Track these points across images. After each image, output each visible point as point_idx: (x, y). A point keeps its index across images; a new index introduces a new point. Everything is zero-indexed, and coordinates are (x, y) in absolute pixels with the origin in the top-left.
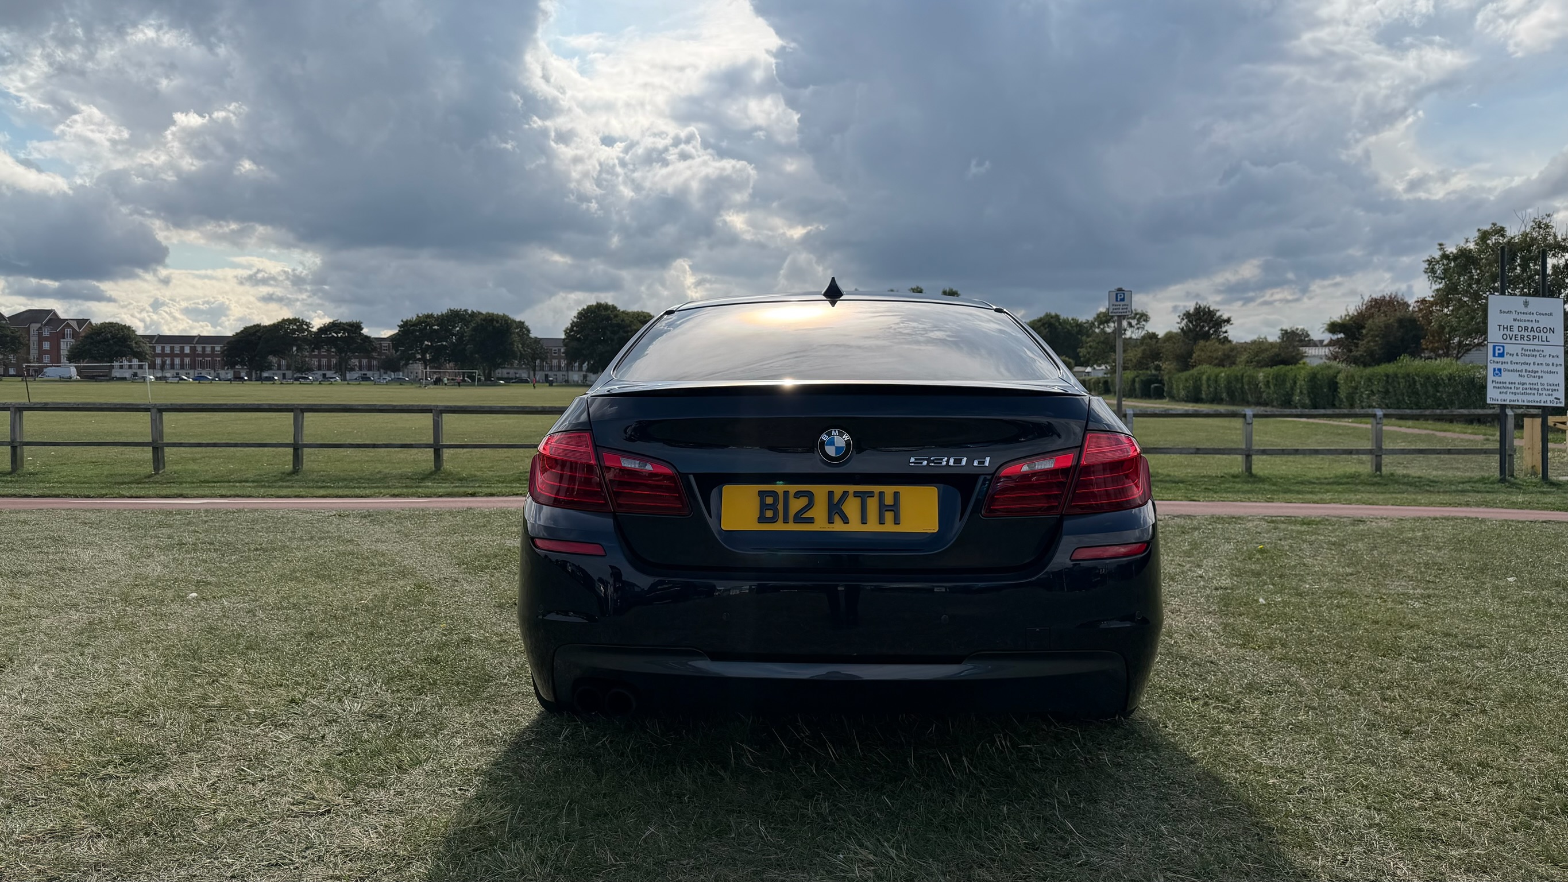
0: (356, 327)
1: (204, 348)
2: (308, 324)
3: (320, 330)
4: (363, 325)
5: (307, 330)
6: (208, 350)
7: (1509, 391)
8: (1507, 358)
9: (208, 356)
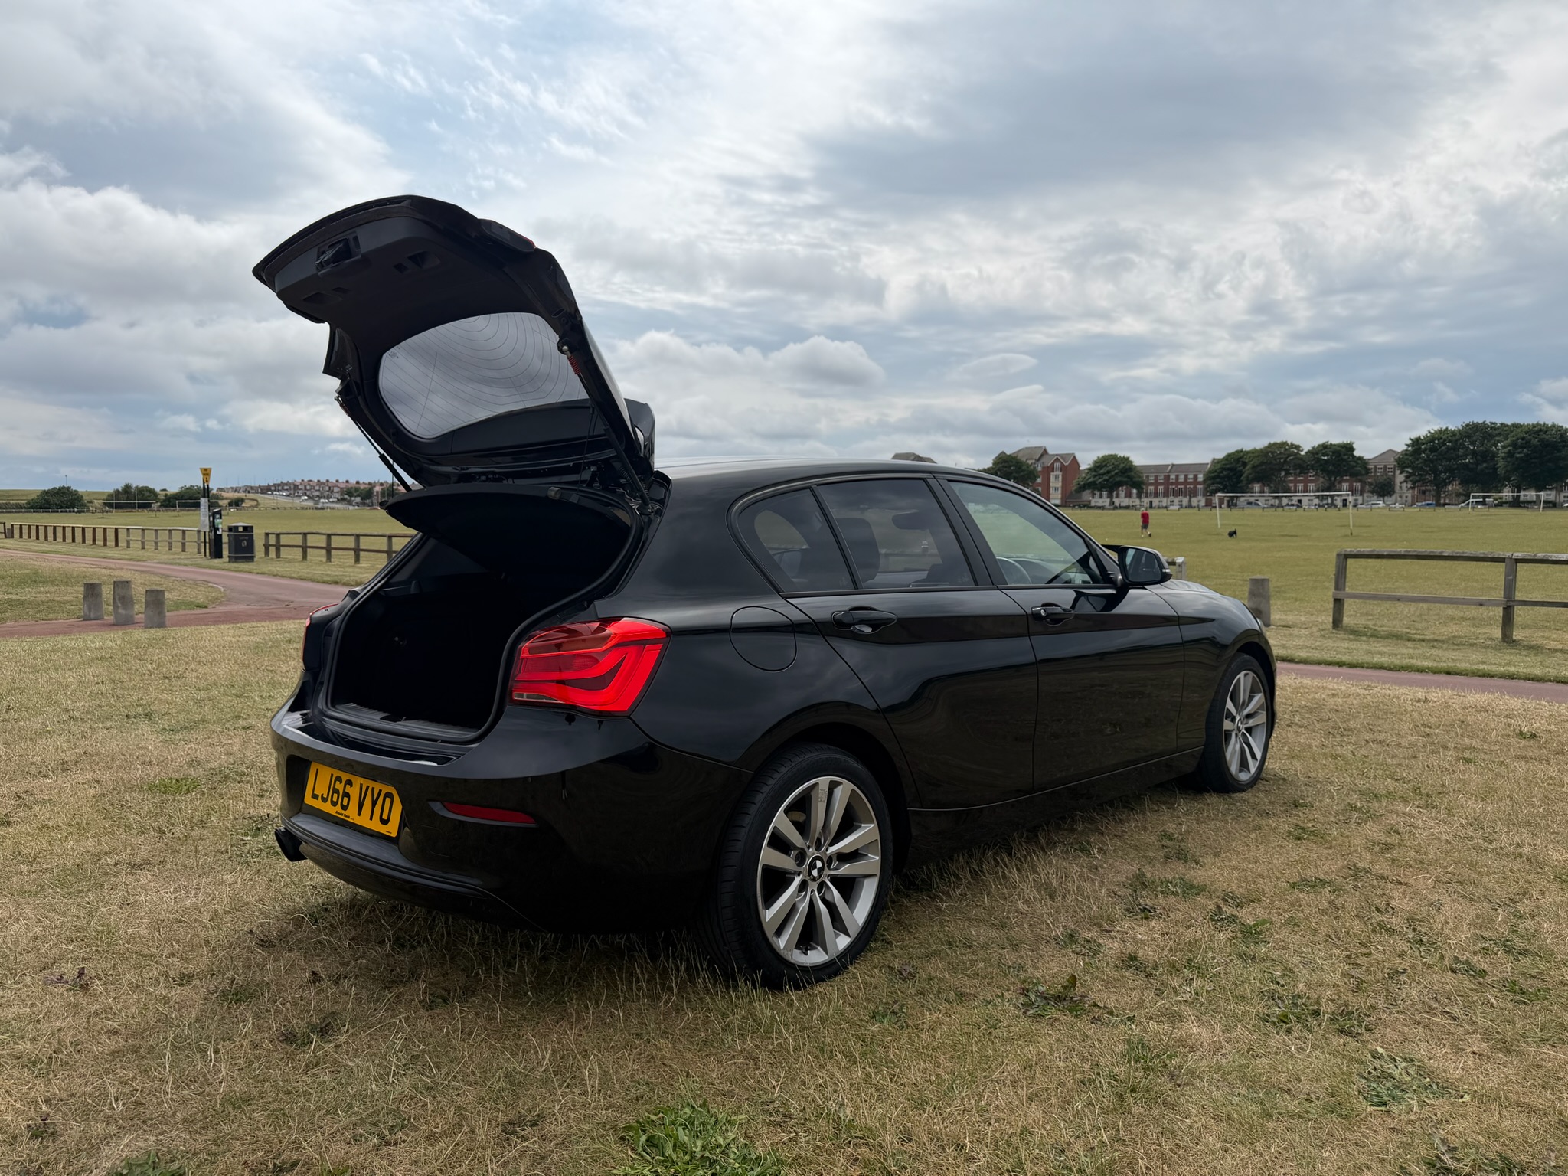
0: (1349, 448)
1: (1177, 476)
2: (1298, 447)
3: (1309, 452)
4: (1354, 446)
5: (1298, 453)
6: (1182, 478)
9: (1181, 483)
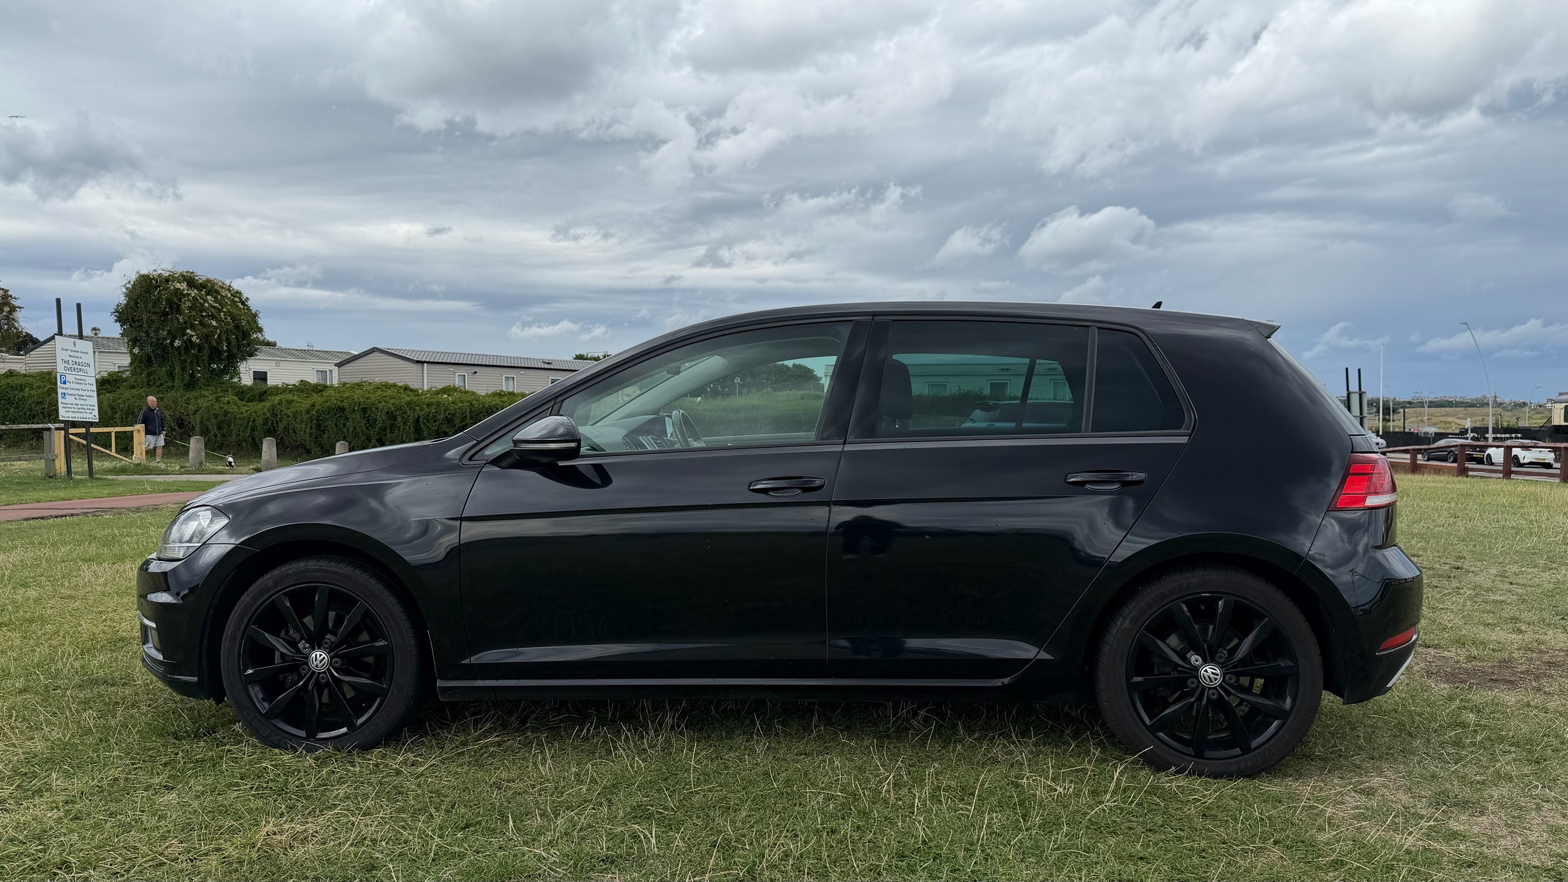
7: (70, 410)
8: (68, 385)
